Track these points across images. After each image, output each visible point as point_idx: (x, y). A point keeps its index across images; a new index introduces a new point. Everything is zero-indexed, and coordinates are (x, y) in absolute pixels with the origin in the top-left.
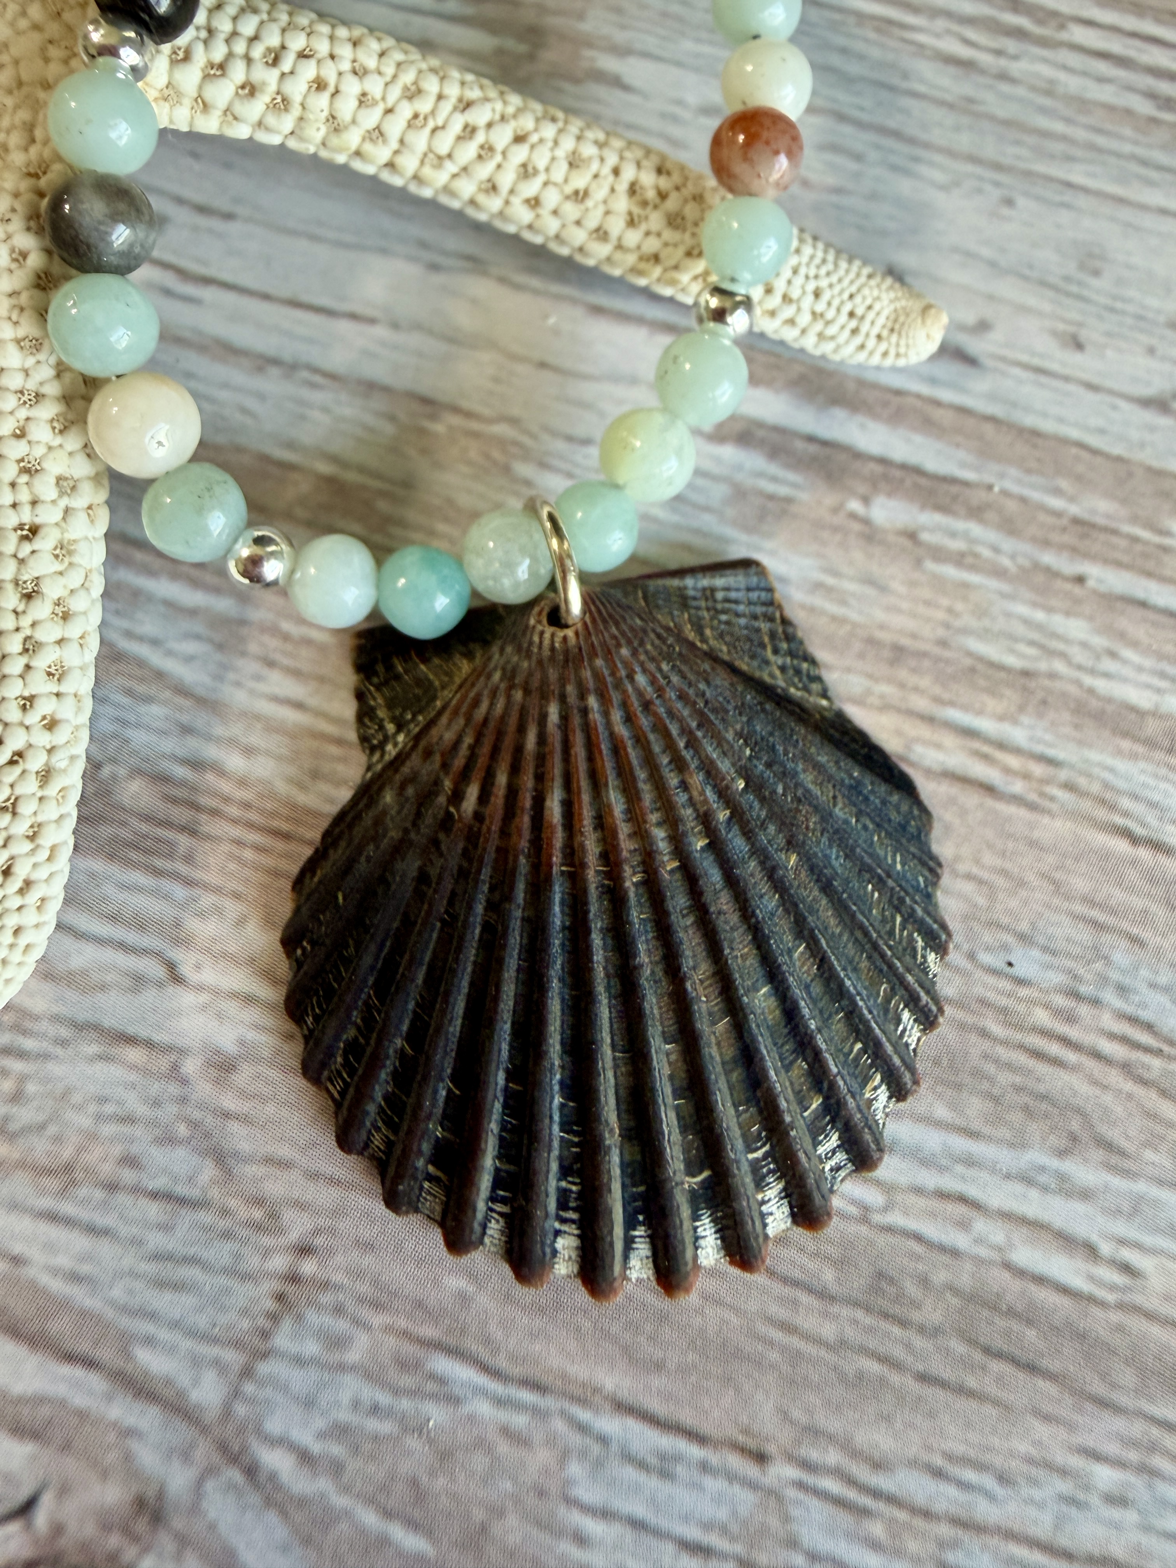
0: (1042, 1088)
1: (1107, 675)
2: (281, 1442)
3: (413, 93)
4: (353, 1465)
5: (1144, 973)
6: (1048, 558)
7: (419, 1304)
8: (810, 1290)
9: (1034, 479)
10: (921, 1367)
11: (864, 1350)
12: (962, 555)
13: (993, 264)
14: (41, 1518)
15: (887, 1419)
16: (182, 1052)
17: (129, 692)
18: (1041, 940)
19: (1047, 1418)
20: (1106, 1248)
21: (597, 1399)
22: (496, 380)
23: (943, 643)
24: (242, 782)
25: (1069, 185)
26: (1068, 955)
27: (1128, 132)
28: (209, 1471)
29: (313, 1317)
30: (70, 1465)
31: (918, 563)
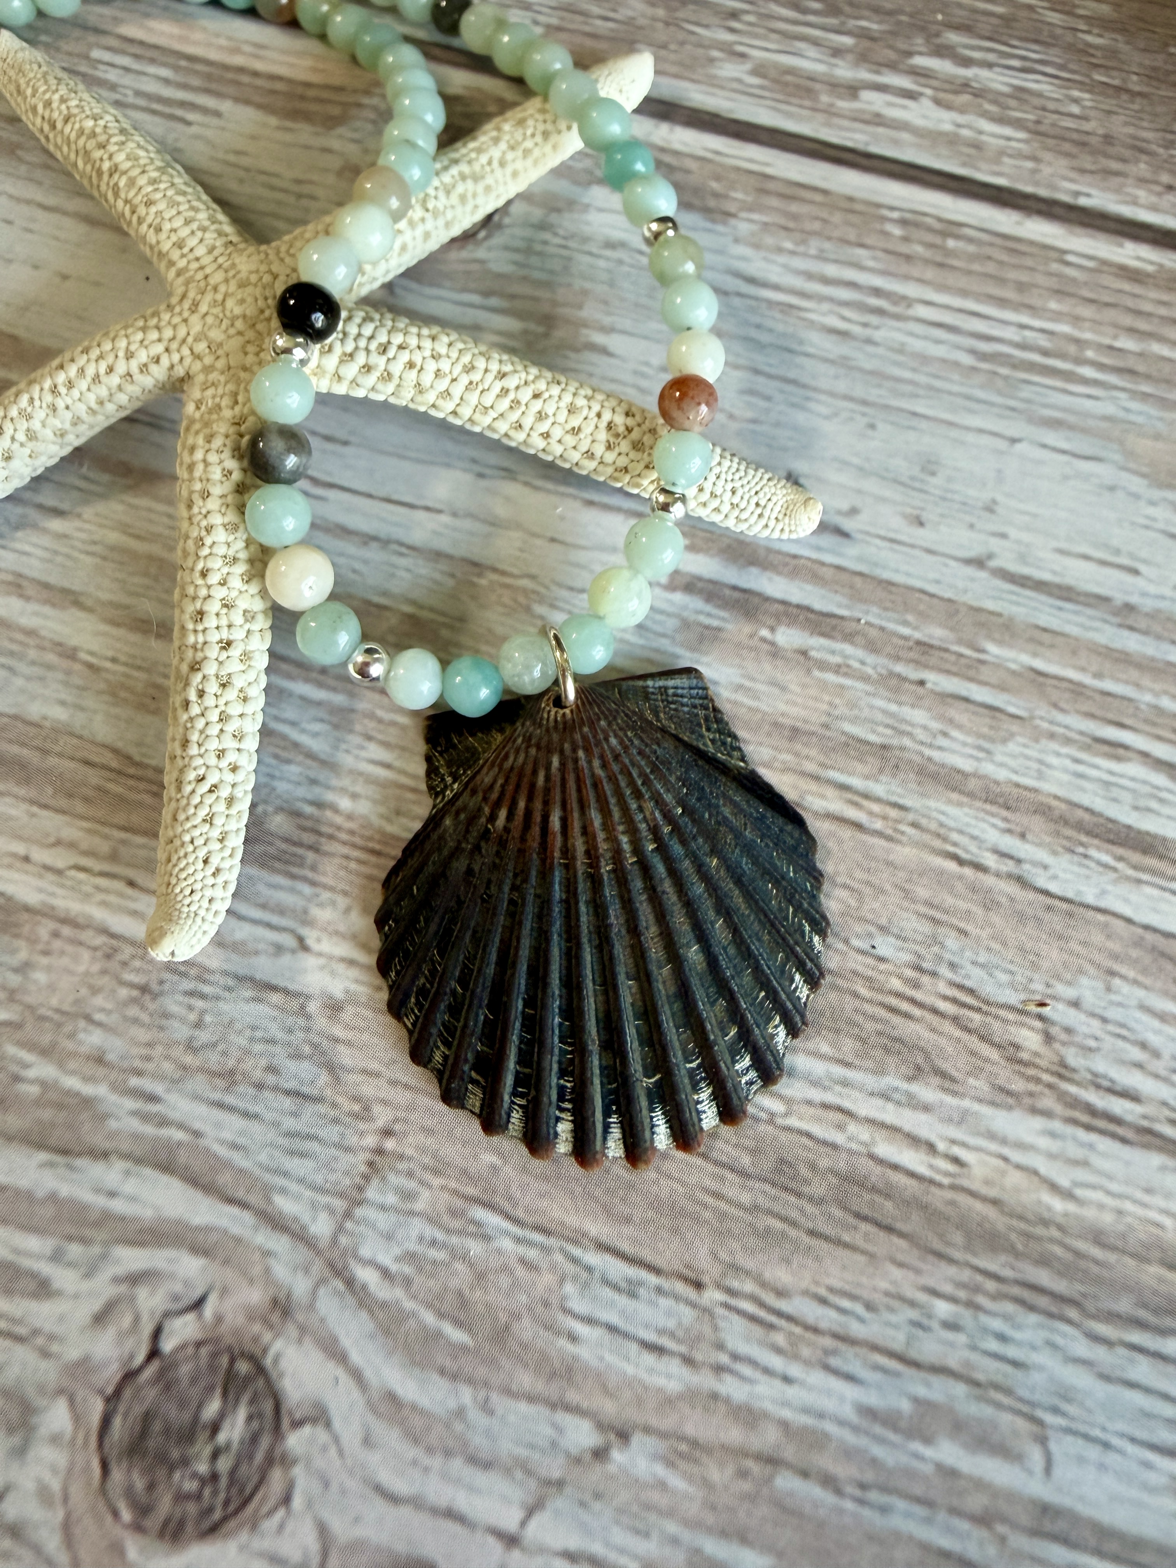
0: (896, 1033)
1: (940, 748)
2: (371, 1263)
3: (469, 369)
4: (418, 1280)
5: (968, 954)
6: (899, 668)
7: (465, 1172)
8: (732, 1169)
9: (890, 614)
10: (810, 1225)
11: (770, 1213)
12: (839, 666)
13: (861, 469)
14: (208, 1311)
15: (788, 1262)
16: (308, 997)
17: (276, 757)
18: (895, 931)
19: (901, 1265)
20: (941, 1146)
21: (585, 1241)
22: (521, 550)
23: (826, 726)
24: (350, 817)
25: (915, 414)
26: (915, 941)
27: (956, 377)
28: (321, 1282)
29: (393, 1178)
30: (229, 1275)
31: (809, 671)
